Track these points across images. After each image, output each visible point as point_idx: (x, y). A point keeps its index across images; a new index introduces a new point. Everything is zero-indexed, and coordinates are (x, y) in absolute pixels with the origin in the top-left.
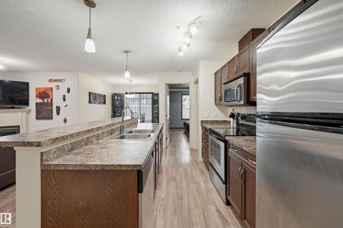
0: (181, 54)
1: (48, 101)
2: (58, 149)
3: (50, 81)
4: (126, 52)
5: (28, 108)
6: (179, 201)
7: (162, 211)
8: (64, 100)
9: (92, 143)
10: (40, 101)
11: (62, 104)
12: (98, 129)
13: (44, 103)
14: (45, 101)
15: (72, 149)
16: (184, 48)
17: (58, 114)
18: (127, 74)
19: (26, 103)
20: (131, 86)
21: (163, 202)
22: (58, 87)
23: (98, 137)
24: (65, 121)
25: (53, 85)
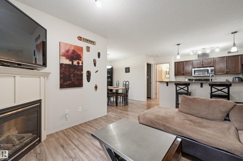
1: (78, 63)
3: (80, 38)
8: (95, 65)
11: (93, 70)
13: (72, 66)
14: (75, 63)
17: (89, 80)
22: (88, 49)
24: (96, 87)
25: (84, 45)
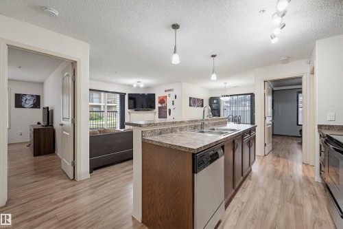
0: (275, 41)
1: (164, 105)
2: (152, 131)
3: (166, 91)
4: (213, 56)
5: (155, 111)
6: (262, 213)
7: (238, 212)
8: (173, 104)
9: (176, 132)
10: (160, 105)
11: (172, 108)
12: (181, 122)
13: (162, 107)
15: (160, 134)
16: (277, 31)
17: (170, 114)
18: (214, 77)
19: (154, 108)
20: (226, 89)
21: (242, 206)
22: (170, 95)
23: (181, 129)
25: (167, 94)
